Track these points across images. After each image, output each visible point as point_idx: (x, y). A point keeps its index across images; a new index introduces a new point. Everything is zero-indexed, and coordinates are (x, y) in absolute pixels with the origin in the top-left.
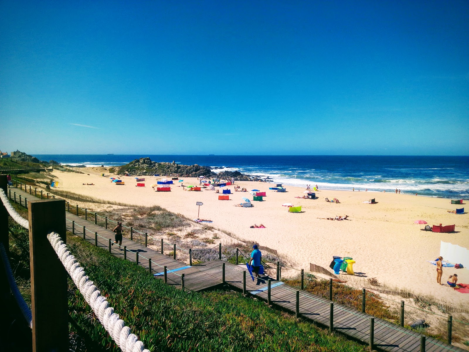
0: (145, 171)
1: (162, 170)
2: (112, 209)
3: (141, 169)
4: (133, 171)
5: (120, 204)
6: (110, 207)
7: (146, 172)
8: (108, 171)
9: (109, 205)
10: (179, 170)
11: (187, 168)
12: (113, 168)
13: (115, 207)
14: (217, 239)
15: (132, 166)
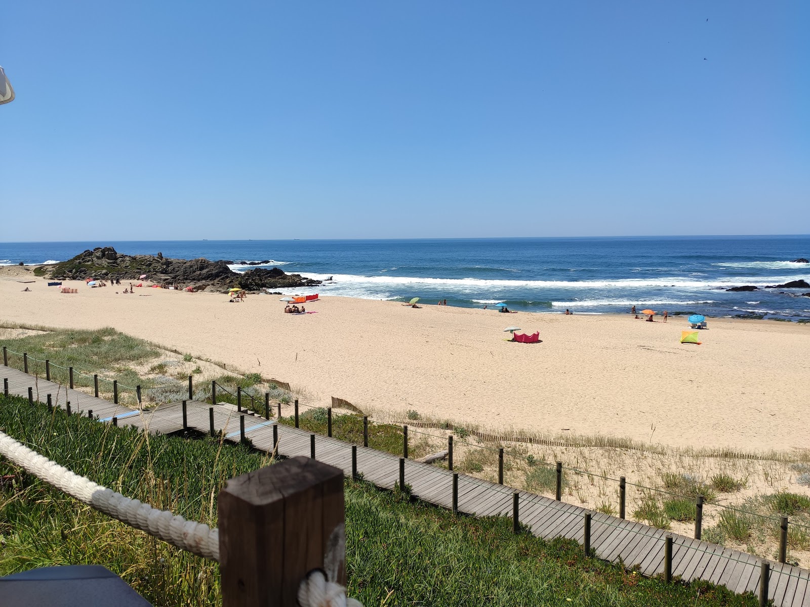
0: (104, 271)
1: (138, 269)
2: (26, 335)
3: (99, 268)
4: (81, 272)
5: (42, 329)
6: (23, 333)
7: (106, 274)
8: (33, 273)
9: (21, 330)
10: (170, 268)
11: (185, 265)
12: (41, 268)
13: (32, 333)
14: (198, 375)
15: (80, 263)
